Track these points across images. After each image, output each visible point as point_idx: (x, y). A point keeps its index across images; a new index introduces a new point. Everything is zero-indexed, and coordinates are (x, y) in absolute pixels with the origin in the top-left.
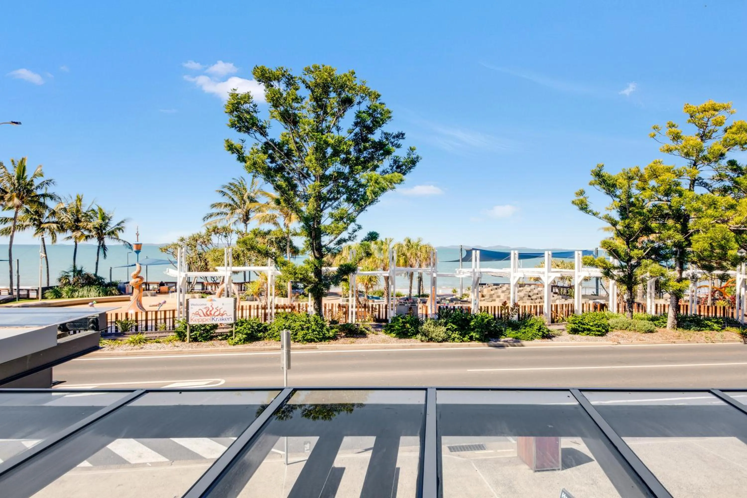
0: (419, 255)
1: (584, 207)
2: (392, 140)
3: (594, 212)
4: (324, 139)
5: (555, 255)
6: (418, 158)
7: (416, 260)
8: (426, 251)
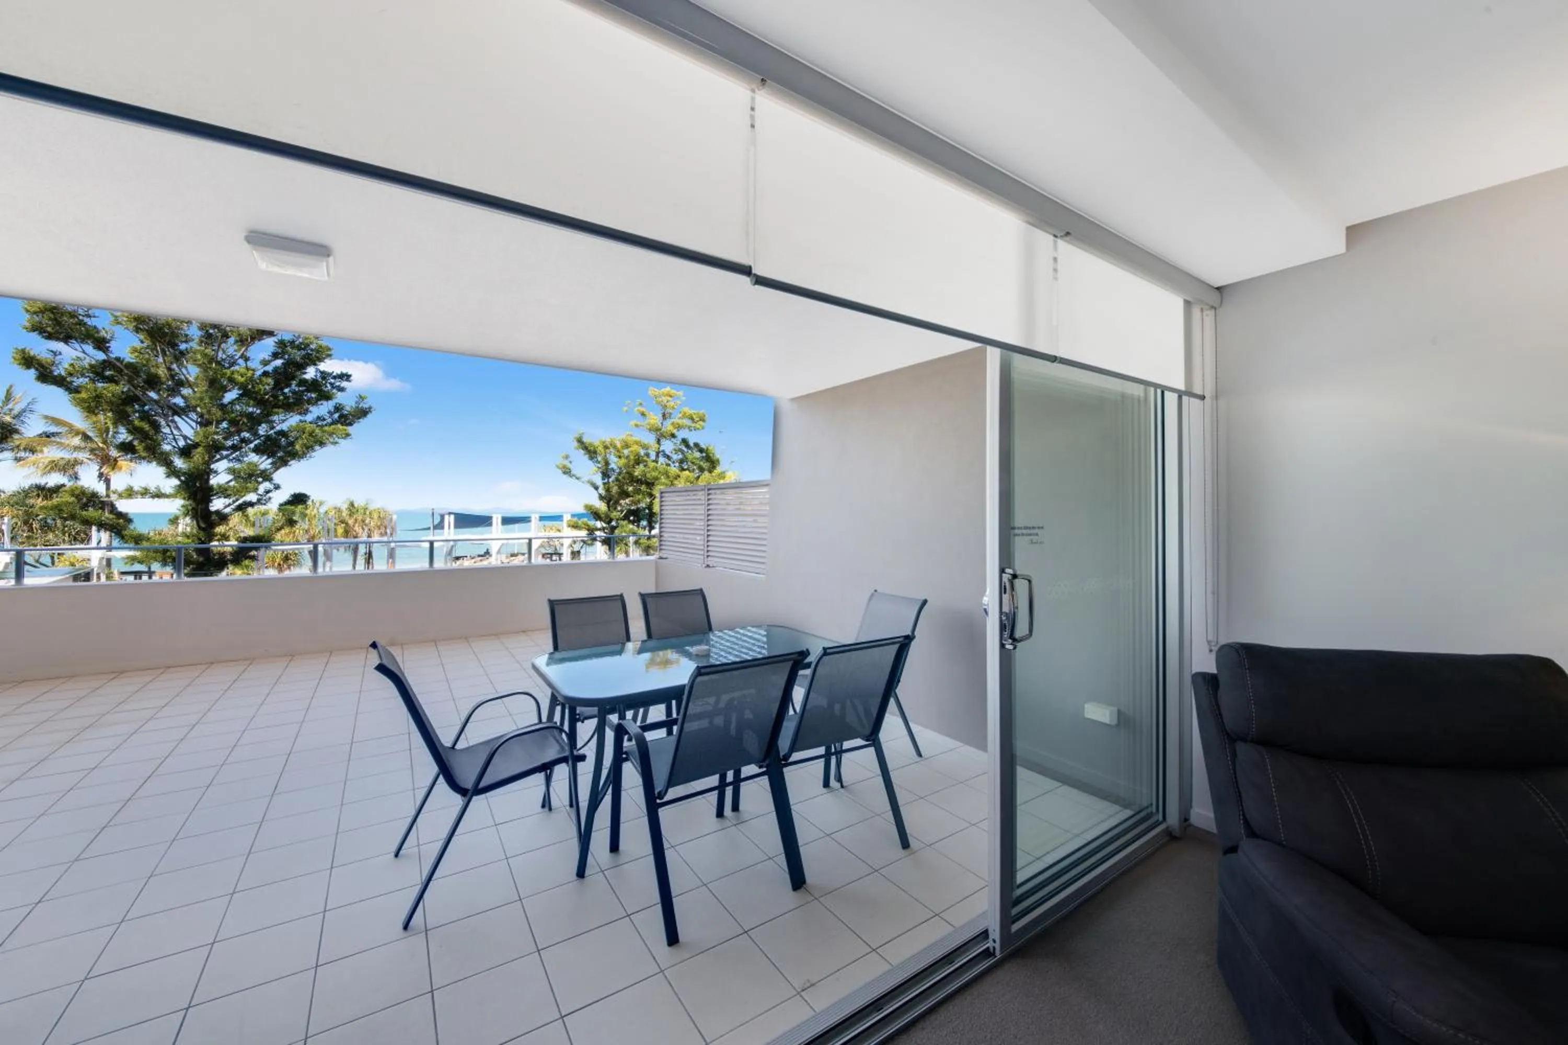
0: (367, 522)
1: (567, 472)
2: (332, 381)
3: (578, 476)
4: (228, 375)
5: (542, 518)
6: (370, 408)
7: (363, 529)
8: (379, 517)
